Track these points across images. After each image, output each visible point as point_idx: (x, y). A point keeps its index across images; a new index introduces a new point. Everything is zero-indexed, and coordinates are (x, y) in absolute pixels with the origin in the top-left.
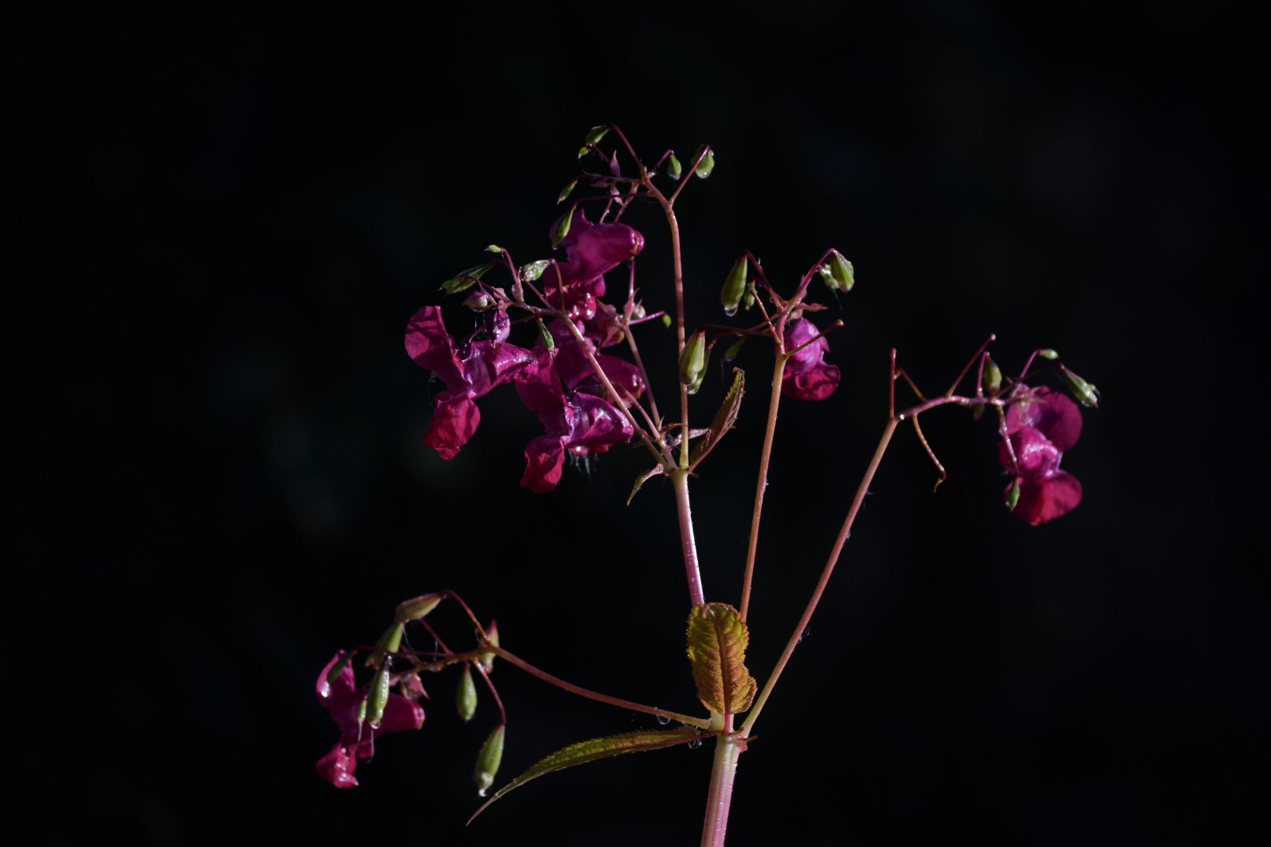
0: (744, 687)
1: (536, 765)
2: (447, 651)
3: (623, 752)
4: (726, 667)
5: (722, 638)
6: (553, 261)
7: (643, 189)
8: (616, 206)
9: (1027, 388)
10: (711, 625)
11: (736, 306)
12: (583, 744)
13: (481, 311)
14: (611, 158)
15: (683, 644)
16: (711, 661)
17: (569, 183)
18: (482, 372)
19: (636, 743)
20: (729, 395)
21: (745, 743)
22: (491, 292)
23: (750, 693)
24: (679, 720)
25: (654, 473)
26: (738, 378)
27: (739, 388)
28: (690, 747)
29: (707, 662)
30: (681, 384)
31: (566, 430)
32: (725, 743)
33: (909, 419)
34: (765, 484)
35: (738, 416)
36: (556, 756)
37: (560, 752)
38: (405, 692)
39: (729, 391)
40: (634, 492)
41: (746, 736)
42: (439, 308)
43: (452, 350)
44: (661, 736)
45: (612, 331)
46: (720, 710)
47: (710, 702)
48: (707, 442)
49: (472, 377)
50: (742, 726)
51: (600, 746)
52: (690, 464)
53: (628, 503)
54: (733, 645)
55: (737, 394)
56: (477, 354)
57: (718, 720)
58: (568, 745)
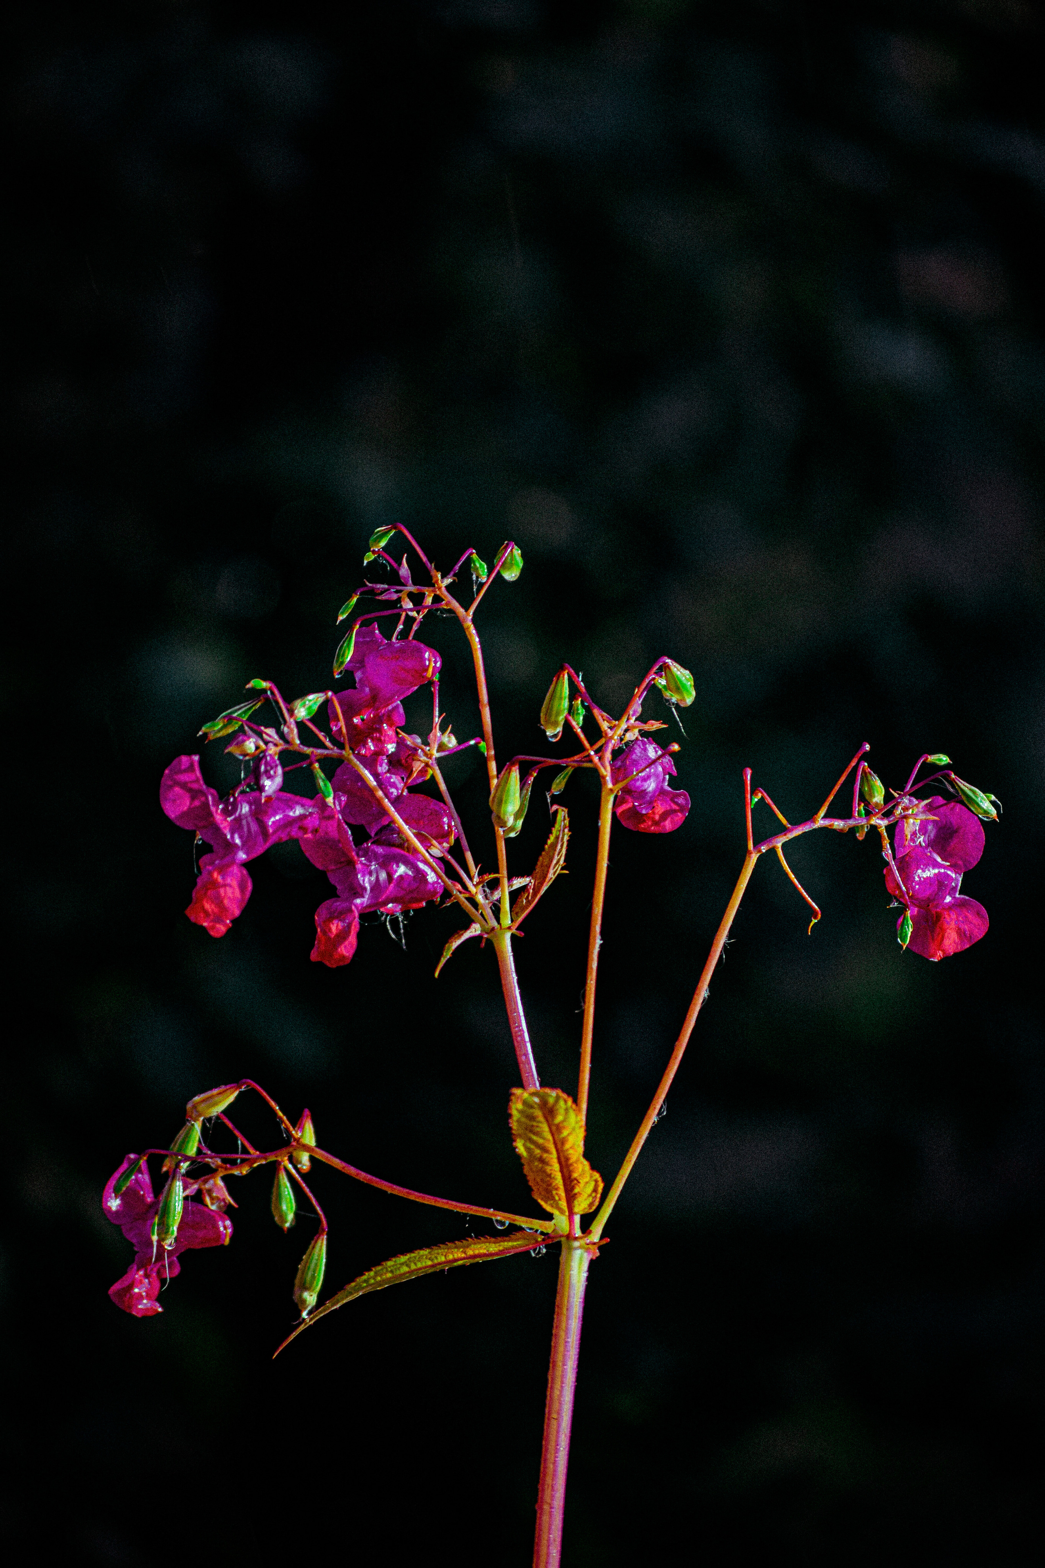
0: (587, 1183)
1: (353, 1284)
2: (252, 1151)
3: (455, 1264)
4: (563, 1159)
5: (554, 1128)
6: (330, 694)
7: (437, 599)
8: (410, 621)
9: (915, 801)
10: (538, 1113)
11: (559, 729)
12: (407, 1257)
13: (247, 758)
14: (400, 564)
15: (510, 1138)
16: (545, 1155)
17: (350, 597)
18: (253, 830)
19: (468, 1254)
20: (552, 838)
21: (596, 1247)
22: (260, 734)
23: (595, 1190)
24: (518, 1223)
25: (467, 935)
26: (560, 817)
27: (562, 829)
28: (533, 1255)
29: (541, 1157)
30: (496, 828)
31: (359, 891)
32: (570, 1249)
33: (772, 851)
34: (599, 942)
35: (565, 861)
36: (376, 1273)
37: (379, 1268)
38: (208, 1200)
39: (551, 833)
40: (443, 961)
41: (596, 1239)
42: (196, 758)
43: (213, 809)
44: (497, 1245)
45: (417, 766)
46: (562, 1211)
47: (549, 1202)
48: (531, 894)
49: (241, 837)
50: (591, 1229)
51: (426, 1258)
52: (512, 921)
53: (436, 975)
54: (569, 1135)
55: (561, 836)
56: (245, 809)
57: (561, 1223)
58: (388, 1259)
